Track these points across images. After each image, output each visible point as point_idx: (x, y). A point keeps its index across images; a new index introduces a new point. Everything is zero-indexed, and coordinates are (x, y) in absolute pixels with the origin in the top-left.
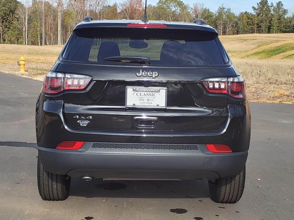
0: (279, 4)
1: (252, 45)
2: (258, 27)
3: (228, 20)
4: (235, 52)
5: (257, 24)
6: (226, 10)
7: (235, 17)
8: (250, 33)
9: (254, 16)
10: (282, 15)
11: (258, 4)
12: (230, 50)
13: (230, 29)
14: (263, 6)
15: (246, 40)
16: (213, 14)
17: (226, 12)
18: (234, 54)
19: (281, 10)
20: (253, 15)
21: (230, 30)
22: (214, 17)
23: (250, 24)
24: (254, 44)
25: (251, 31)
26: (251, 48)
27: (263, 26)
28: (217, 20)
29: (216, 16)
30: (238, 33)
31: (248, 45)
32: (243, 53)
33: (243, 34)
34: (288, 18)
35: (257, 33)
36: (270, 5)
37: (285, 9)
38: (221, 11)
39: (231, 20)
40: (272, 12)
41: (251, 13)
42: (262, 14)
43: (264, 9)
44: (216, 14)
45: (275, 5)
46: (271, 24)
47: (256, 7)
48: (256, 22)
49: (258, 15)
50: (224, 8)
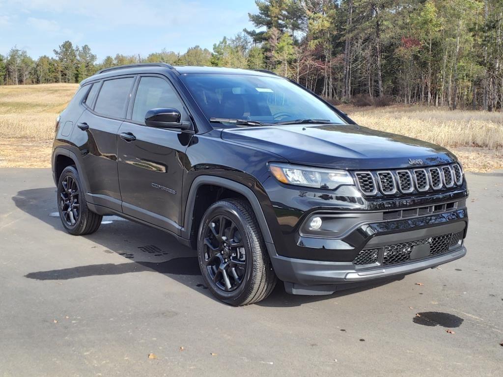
0: (86, 48)
1: (66, 97)
2: (62, 75)
3: (23, 65)
4: (46, 106)
5: (62, 72)
6: (20, 53)
7: (32, 62)
8: (53, 82)
9: (57, 61)
10: (90, 62)
11: (60, 47)
12: (40, 102)
13: (28, 76)
14: (67, 50)
15: (56, 91)
16: (3, 57)
17: (21, 55)
18: (46, 108)
19: (88, 56)
20: (54, 60)
21: (27, 79)
22: (5, 61)
23: (53, 72)
24: (69, 96)
25: (54, 80)
26: (66, 101)
27: (70, 74)
28: (9, 64)
29: (8, 60)
30: (38, 82)
31: (61, 96)
32: (57, 107)
33: (45, 83)
34: (96, 64)
35: (62, 82)
36: (74, 48)
37: (93, 54)
38: (14, 54)
39: (27, 65)
40: (78, 58)
41: (52, 58)
42: (65, 60)
43: (68, 54)
44: (7, 58)
45: (81, 49)
46: (77, 71)
47: (59, 50)
48: (60, 69)
49: (61, 60)
50: (17, 51)
